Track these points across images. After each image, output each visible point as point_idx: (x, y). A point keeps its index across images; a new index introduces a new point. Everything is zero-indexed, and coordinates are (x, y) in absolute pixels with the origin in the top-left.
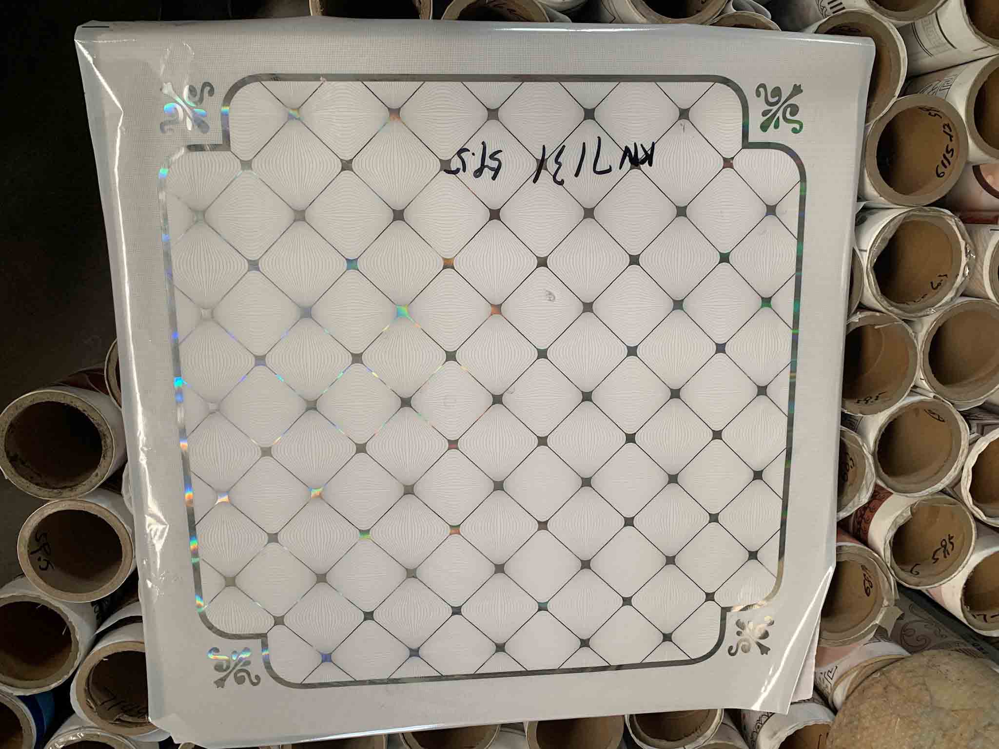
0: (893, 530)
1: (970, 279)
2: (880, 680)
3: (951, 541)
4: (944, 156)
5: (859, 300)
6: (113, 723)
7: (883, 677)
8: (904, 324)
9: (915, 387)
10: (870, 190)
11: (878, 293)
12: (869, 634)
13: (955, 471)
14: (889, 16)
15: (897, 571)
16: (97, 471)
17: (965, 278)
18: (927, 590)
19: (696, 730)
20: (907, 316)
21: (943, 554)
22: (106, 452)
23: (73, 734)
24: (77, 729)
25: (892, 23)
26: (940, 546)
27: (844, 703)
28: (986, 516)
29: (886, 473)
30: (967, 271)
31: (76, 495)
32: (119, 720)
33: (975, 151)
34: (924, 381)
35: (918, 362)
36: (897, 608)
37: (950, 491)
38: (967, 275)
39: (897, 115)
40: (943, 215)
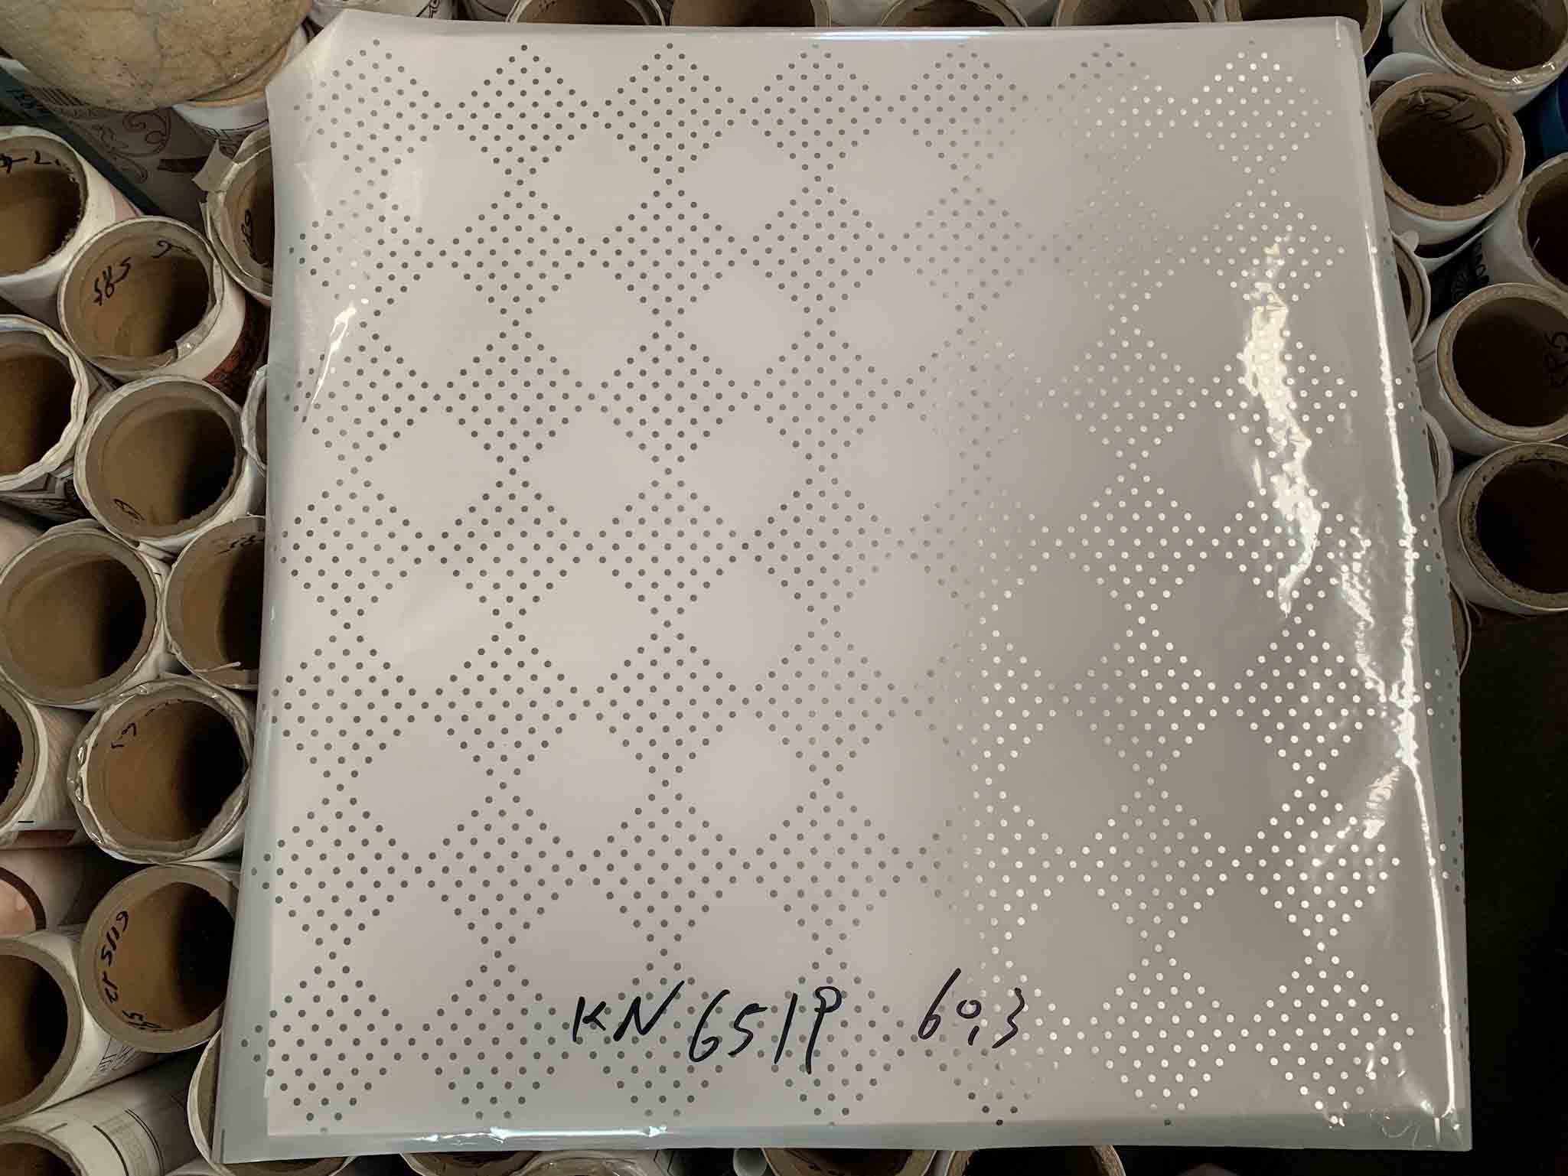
0: (209, 321)
1: (74, 739)
2: (235, 67)
3: (97, 295)
4: (114, 947)
6: (1470, 94)
7: (229, 73)
8: (189, 667)
9: (169, 561)
13: (98, 416)
15: (203, 253)
16: (1484, 484)
17: (83, 741)
20: (182, 681)
21: (113, 272)
22: (1471, 512)
23: (1525, 82)
24: (1521, 89)
26: (116, 286)
28: (45, 337)
30: (79, 753)
31: (1516, 449)
32: (1461, 99)
33: (60, 953)
34: (154, 571)
35: (164, 604)
36: (204, 188)
37: (106, 383)
38: (81, 748)
39: (205, 1017)
40: (121, 850)
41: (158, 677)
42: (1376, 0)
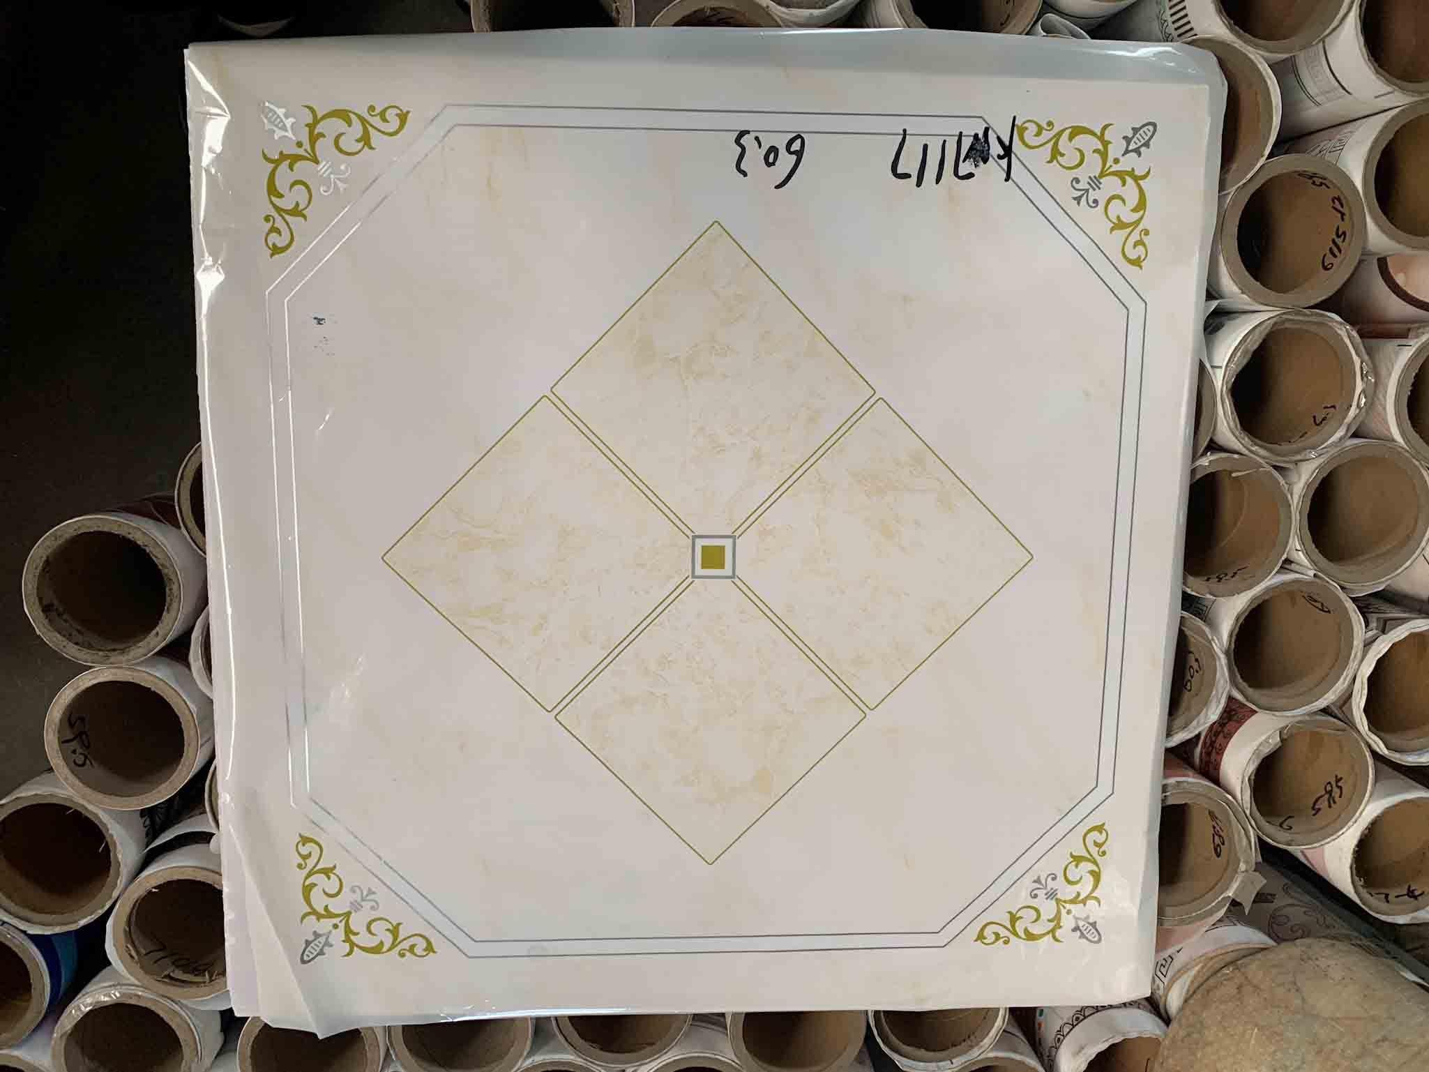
0: (1254, 762)
1: (1367, 412)
2: (1231, 977)
3: (1339, 784)
4: (1334, 241)
5: (1210, 435)
6: (159, 981)
7: (1237, 972)
8: (1276, 474)
9: (1288, 561)
10: (1228, 284)
11: (1236, 426)
12: (1218, 910)
13: (1344, 682)
14: (1256, 46)
15: (1258, 821)
16: (157, 628)
17: (1361, 410)
18: (1302, 852)
19: (969, 1037)
20: (1279, 461)
21: (1326, 803)
22: (170, 605)
23: (107, 992)
24: (110, 986)
25: (1263, 57)
26: (1324, 792)
27: (1182, 1009)
28: (1387, 749)
29: (1244, 681)
30: (1364, 400)
31: (129, 660)
32: (168, 976)
33: (1376, 236)
34: (1300, 553)
35: (1293, 525)
36: (1257, 874)
37: (1336, 711)
38: (1362, 405)
39: (1267, 182)
40: (1329, 321)
41: (1298, 464)
42: (242, 1062)
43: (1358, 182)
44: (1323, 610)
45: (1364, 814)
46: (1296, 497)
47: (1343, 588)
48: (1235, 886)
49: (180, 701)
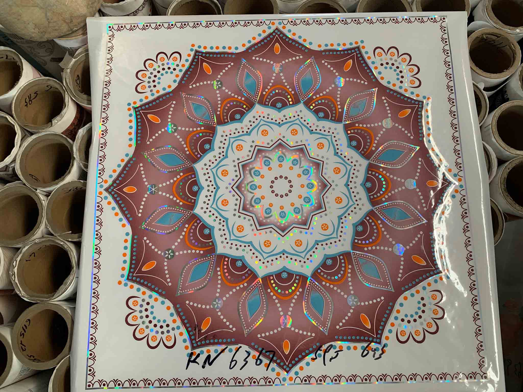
0: (63, 113)
1: (13, 258)
2: (74, 26)
3: (26, 104)
4: (25, 331)
6: (502, 35)
7: (72, 28)
8: (53, 233)
9: (48, 196)
11: (70, 253)
12: (79, 53)
13: (24, 145)
15: (62, 89)
16: (508, 171)
17: (16, 259)
18: (41, 76)
20: (51, 238)
21: (32, 96)
22: (504, 181)
24: (519, 34)
26: (32, 101)
28: (7, 118)
29: (66, 146)
30: (14, 264)
32: (498, 37)
34: (42, 199)
35: (45, 211)
36: (63, 67)
37: (28, 134)
38: (15, 262)
39: (56, 357)
40: (28, 297)
41: (43, 236)
42: (469, 3)
43: (14, 357)
44: (32, 175)
45: (16, 92)
46: (44, 222)
47: (24, 184)
48: (72, 63)
49: (499, 142)
